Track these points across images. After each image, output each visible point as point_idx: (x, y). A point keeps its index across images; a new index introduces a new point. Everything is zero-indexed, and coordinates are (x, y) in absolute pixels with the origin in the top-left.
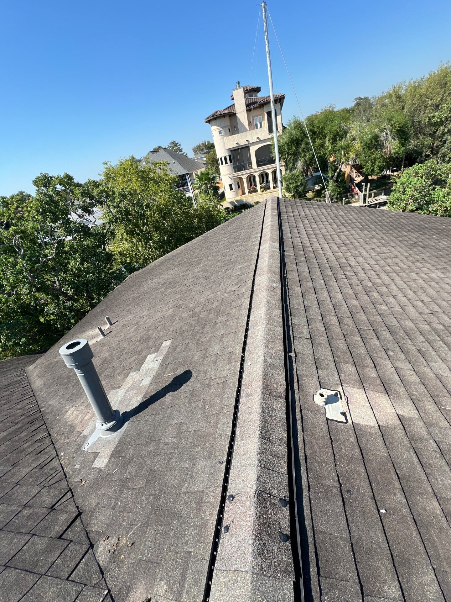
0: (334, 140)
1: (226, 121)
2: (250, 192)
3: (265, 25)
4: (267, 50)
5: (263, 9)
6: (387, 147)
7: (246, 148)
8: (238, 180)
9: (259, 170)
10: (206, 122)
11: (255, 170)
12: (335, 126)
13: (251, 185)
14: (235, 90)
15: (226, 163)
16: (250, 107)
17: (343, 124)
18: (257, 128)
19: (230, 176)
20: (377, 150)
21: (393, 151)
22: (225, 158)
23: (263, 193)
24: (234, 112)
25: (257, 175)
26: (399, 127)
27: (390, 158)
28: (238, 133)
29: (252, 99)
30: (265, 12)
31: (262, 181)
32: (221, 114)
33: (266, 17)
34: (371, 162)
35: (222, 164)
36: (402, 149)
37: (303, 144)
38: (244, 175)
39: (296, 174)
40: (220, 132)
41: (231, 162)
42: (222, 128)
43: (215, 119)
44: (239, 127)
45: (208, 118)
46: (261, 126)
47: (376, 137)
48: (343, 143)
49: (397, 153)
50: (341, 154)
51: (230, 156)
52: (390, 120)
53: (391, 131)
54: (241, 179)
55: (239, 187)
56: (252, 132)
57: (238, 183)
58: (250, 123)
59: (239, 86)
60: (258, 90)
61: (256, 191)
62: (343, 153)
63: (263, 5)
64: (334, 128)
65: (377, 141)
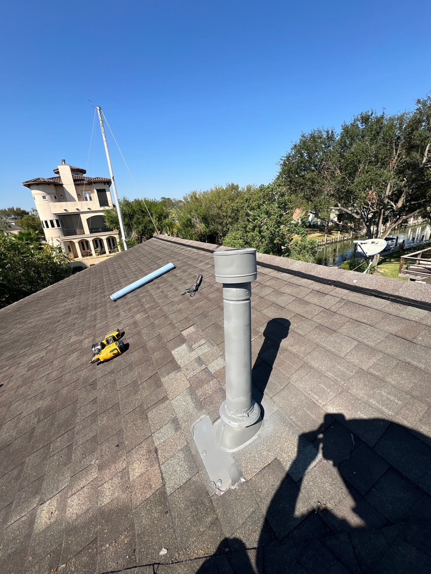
0: (159, 219)
2: (83, 256)
6: (198, 228)
7: (77, 216)
8: (69, 244)
9: (92, 236)
10: (24, 185)
11: (88, 235)
13: (84, 249)
14: (60, 165)
15: (53, 226)
16: (78, 182)
18: (86, 200)
19: (58, 239)
21: (202, 231)
22: (52, 222)
24: (61, 183)
25: (90, 240)
28: (67, 201)
31: (96, 246)
32: (44, 181)
35: (48, 227)
38: (76, 240)
40: (44, 197)
41: (58, 226)
42: (48, 194)
44: (67, 196)
46: (91, 199)
48: (167, 221)
51: (57, 221)
53: (199, 218)
54: (72, 243)
55: (70, 251)
56: (82, 203)
57: (69, 247)
60: (84, 172)
61: (91, 255)
62: (168, 228)
63: (98, 108)
65: (191, 223)
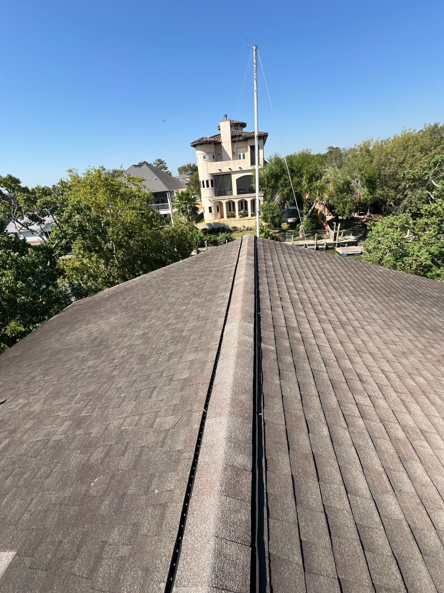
0: (310, 180)
1: (212, 148)
2: (228, 217)
3: (255, 66)
4: (255, 89)
5: (254, 52)
6: (357, 193)
7: (228, 175)
8: (218, 204)
9: (239, 197)
10: (192, 146)
11: (235, 196)
12: (311, 168)
13: (230, 210)
14: (222, 121)
15: (208, 186)
16: (234, 139)
17: (319, 167)
18: (240, 158)
19: (211, 199)
20: (348, 194)
21: (362, 198)
22: (207, 182)
23: (241, 219)
24: (220, 141)
25: (236, 201)
26: (368, 177)
27: (360, 203)
28: (222, 160)
29: (238, 132)
30: (256, 55)
31: (241, 208)
32: (207, 141)
33: (256, 60)
34: (343, 204)
35: (204, 187)
36: (371, 197)
37: (282, 179)
38: (224, 200)
39: (273, 205)
40: (204, 157)
41: (212, 186)
42: (207, 153)
43: (201, 144)
44: (223, 155)
45: (194, 142)
46: (244, 158)
47: (348, 183)
48: (318, 183)
49: (366, 199)
50: (316, 194)
51: (212, 181)
52: (360, 170)
53: (362, 180)
54: (221, 203)
55: (218, 211)
56: (235, 162)
57: (218, 207)
58: (233, 153)
59: (226, 119)
60: (243, 125)
61: (235, 217)
62: (317, 193)
63: (254, 48)
64: (311, 170)
65: (348, 187)
